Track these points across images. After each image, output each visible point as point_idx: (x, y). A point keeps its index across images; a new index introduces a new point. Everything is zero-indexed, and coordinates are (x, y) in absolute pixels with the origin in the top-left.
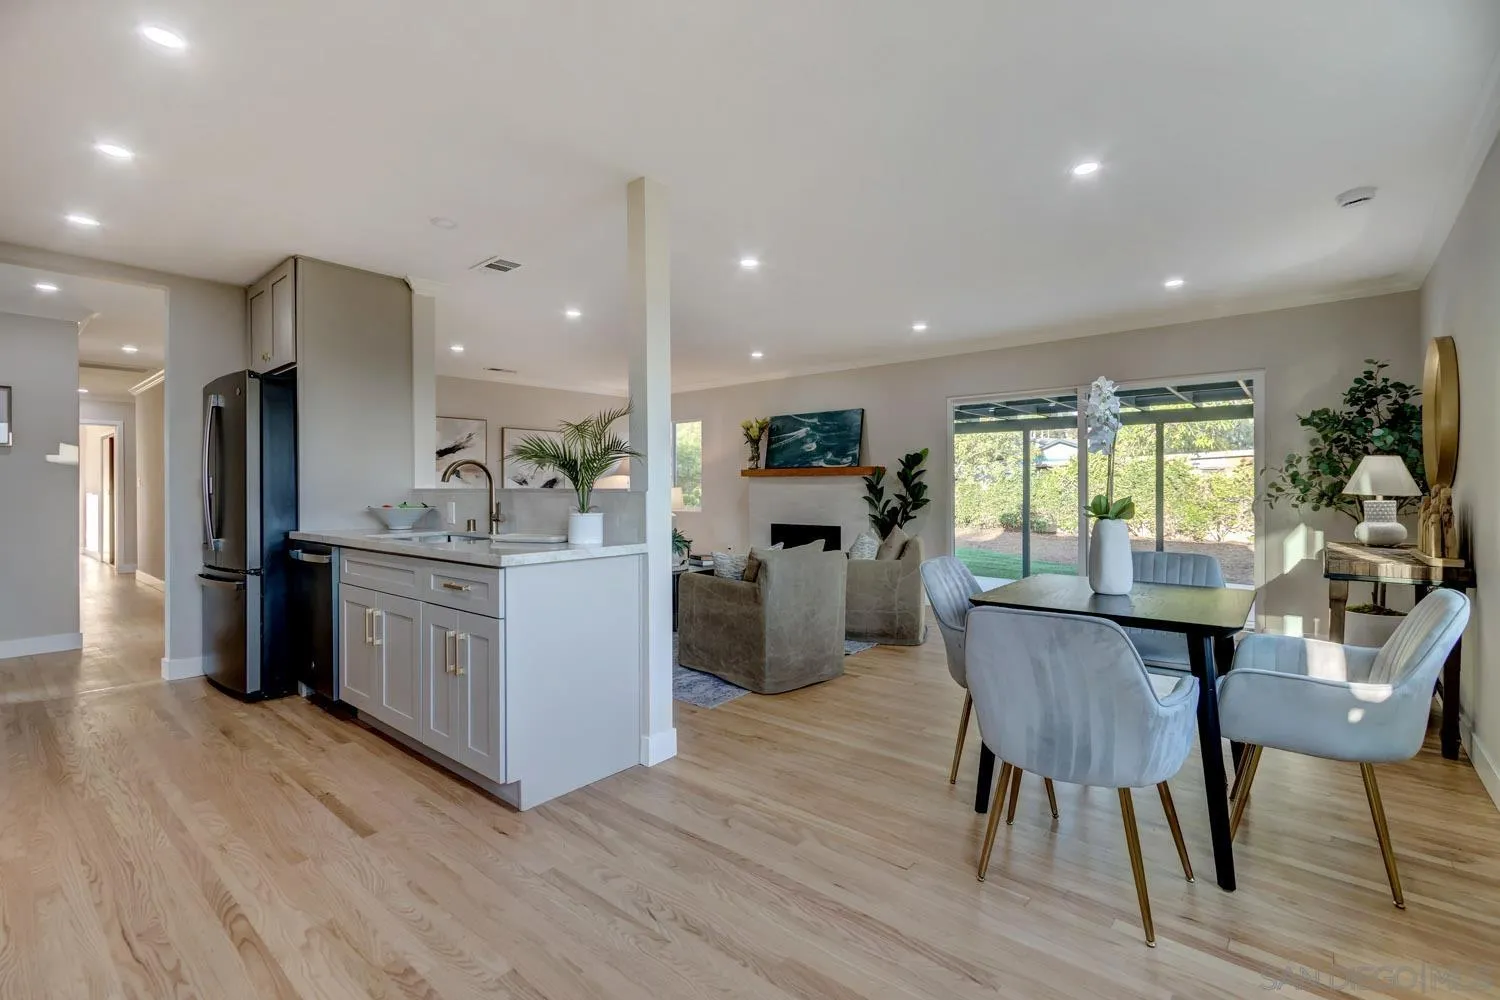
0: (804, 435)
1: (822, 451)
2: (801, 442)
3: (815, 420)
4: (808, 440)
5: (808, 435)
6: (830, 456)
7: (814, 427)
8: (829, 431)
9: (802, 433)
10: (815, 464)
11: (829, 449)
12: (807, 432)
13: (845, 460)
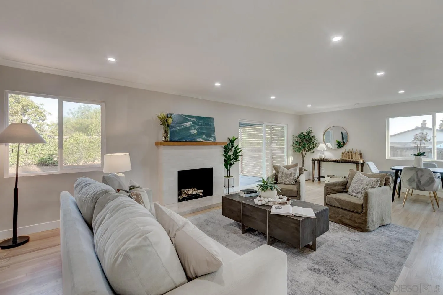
0: (190, 125)
1: (200, 134)
2: (188, 129)
3: (194, 119)
4: (192, 128)
5: (192, 126)
6: (204, 136)
7: (194, 122)
8: (201, 125)
9: (188, 124)
10: (198, 140)
11: (203, 133)
12: (191, 124)
13: (211, 139)
